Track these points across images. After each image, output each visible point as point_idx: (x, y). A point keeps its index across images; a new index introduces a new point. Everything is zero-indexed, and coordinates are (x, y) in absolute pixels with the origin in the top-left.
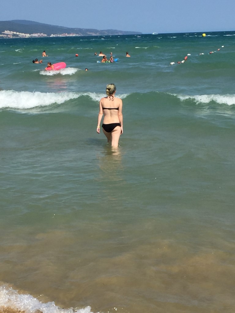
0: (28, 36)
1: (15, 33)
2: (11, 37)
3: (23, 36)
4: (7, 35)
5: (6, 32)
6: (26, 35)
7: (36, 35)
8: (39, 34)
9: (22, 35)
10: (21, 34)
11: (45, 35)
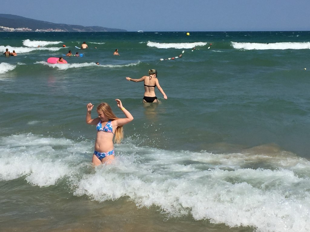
0: (12, 30)
7: (20, 29)
8: (24, 28)
9: (6, 29)
11: (31, 30)
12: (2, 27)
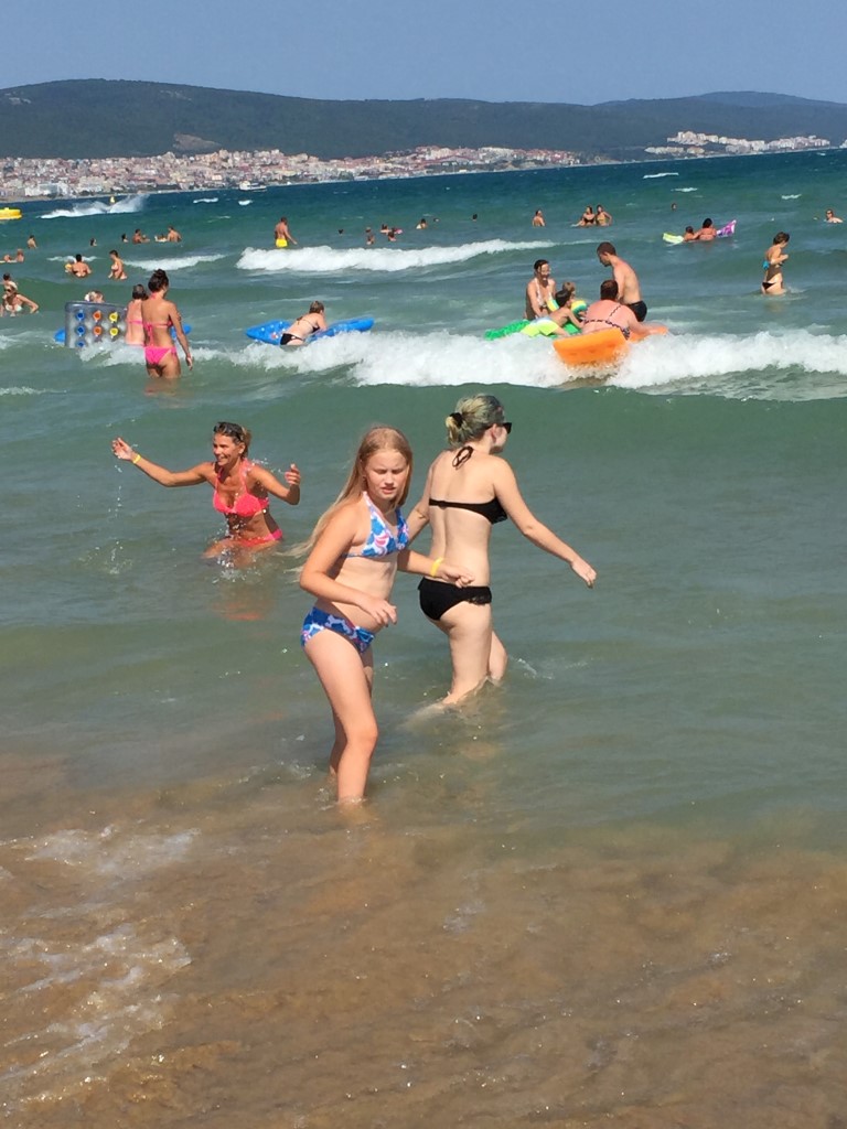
0: (759, 147)
1: (713, 139)
2: (700, 154)
3: (743, 147)
4: (686, 147)
5: (682, 137)
6: (753, 143)
7: (788, 144)
8: (799, 139)
9: (738, 145)
10: (734, 141)
11: (824, 142)
12: (724, 140)
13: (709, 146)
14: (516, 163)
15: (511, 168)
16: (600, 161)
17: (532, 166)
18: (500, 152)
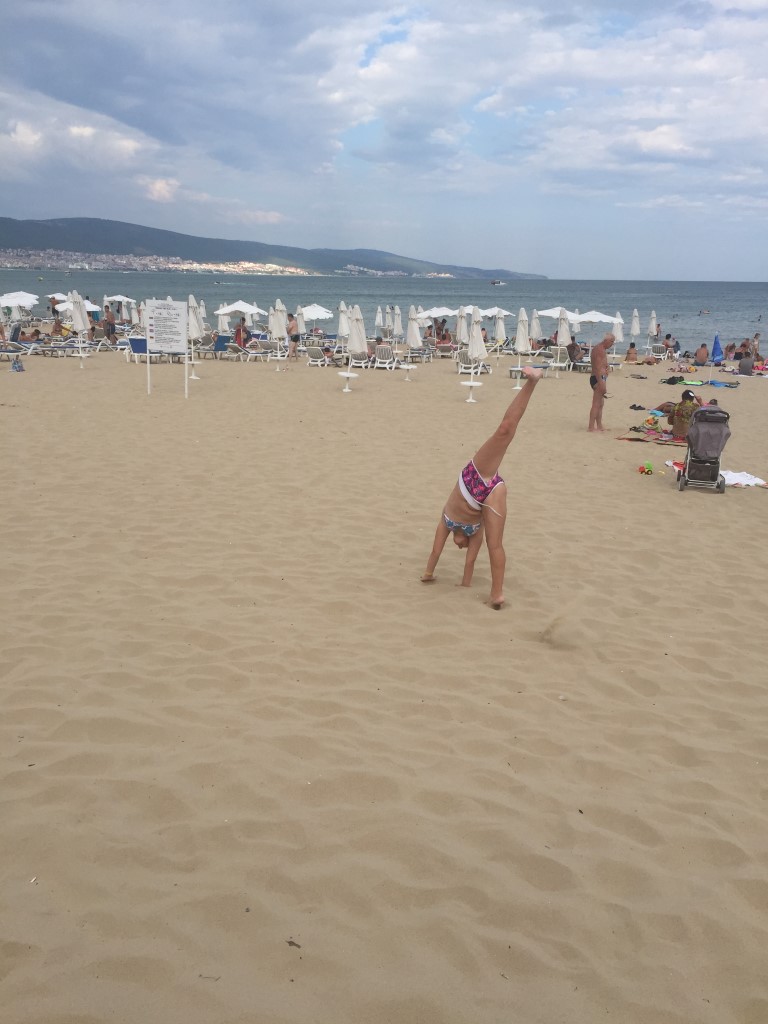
5: (349, 267)
9: (372, 272)
10: (370, 271)
12: (366, 270)
13: (360, 272)
14: (281, 272)
15: (279, 274)
16: (316, 274)
17: (288, 273)
18: (275, 267)
